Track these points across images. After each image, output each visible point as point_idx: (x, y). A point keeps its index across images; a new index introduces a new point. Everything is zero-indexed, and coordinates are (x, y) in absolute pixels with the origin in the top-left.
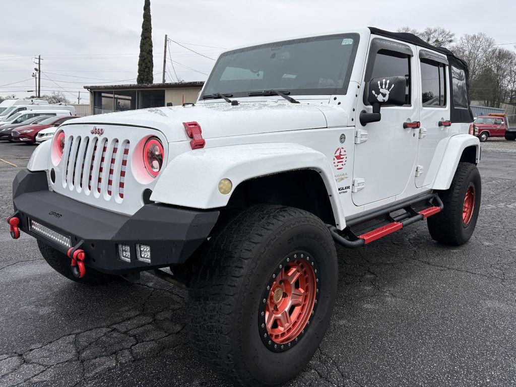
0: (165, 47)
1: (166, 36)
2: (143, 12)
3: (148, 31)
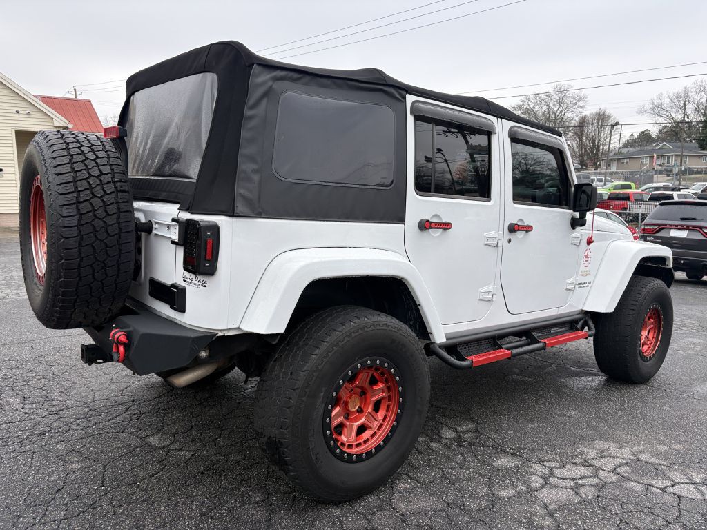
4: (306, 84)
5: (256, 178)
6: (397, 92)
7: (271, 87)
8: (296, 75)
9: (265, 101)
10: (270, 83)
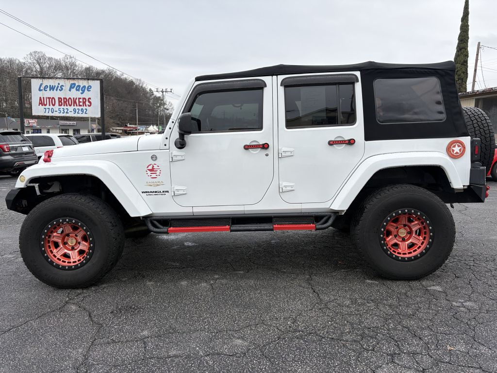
0: (477, 55)
1: (479, 43)
2: (461, 23)
3: (464, 42)
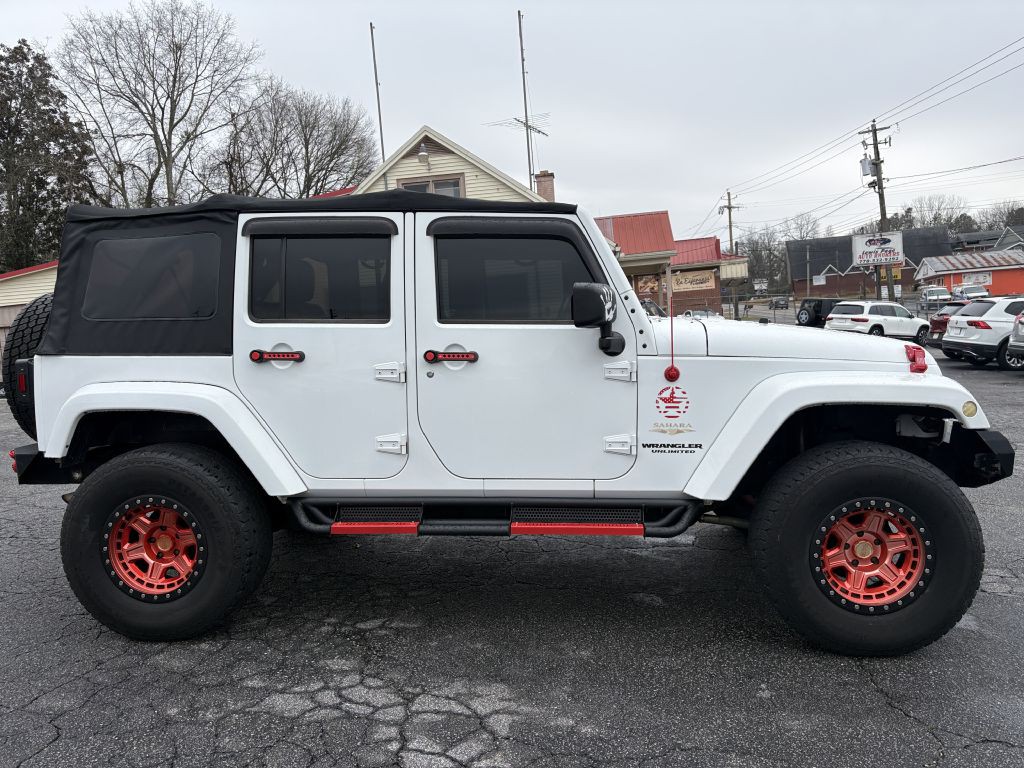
4: (125, 228)
5: (64, 320)
6: (229, 216)
7: (83, 239)
8: (112, 223)
9: (78, 253)
10: (83, 236)
